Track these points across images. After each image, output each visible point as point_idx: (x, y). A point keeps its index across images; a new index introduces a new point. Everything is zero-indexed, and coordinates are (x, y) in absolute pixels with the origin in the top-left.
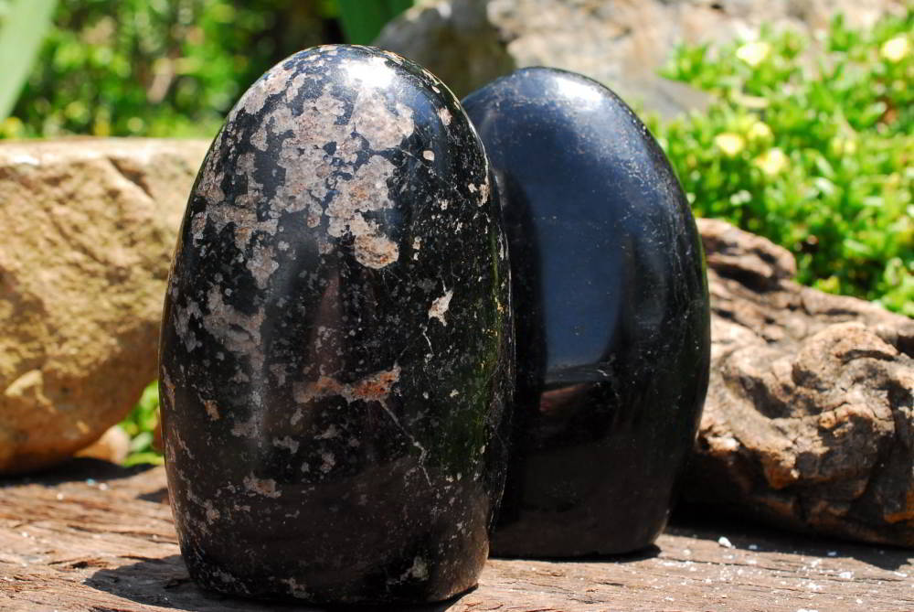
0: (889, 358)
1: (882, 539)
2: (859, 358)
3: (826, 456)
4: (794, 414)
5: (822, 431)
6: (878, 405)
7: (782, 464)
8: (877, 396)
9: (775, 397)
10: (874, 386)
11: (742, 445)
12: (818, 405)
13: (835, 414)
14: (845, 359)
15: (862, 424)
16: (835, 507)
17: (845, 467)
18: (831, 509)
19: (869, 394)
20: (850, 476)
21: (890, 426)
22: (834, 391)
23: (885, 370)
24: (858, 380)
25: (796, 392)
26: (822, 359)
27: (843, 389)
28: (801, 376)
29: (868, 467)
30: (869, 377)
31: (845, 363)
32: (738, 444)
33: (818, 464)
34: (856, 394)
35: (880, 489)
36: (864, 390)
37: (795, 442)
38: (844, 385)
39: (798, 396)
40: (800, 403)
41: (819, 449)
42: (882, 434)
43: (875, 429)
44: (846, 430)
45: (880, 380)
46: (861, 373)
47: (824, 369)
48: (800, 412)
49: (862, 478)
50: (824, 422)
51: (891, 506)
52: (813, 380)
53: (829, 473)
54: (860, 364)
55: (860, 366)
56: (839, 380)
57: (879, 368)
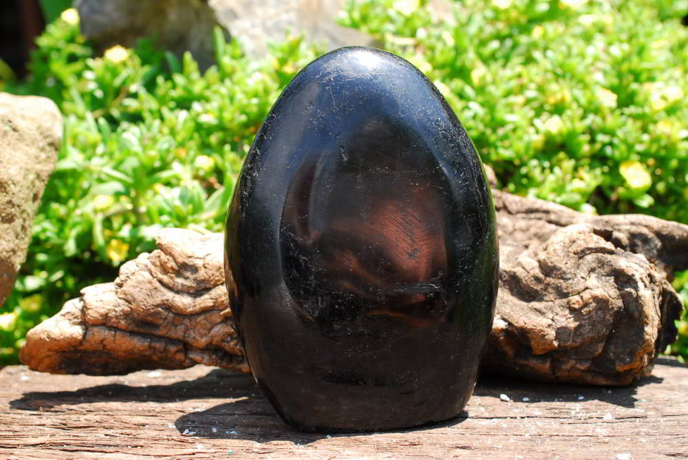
0: (611, 253)
1: (610, 382)
2: (590, 254)
3: (577, 329)
4: (546, 298)
5: (572, 310)
6: (610, 288)
7: (546, 337)
8: (608, 282)
9: (528, 286)
10: (603, 273)
11: (510, 324)
12: (565, 291)
13: (582, 298)
14: (581, 256)
15: (602, 303)
16: (581, 364)
17: (590, 335)
18: (578, 366)
19: (601, 280)
20: (593, 342)
21: (619, 303)
22: (576, 279)
23: (610, 261)
24: (592, 270)
25: (546, 282)
26: (564, 256)
27: (583, 278)
28: (548, 269)
29: (606, 334)
30: (599, 267)
31: (580, 258)
32: (507, 323)
33: (572, 334)
34: (593, 281)
35: (612, 348)
36: (597, 277)
37: (553, 320)
38: (583, 275)
39: (548, 284)
40: (550, 290)
41: (572, 324)
42: (615, 309)
43: (610, 307)
44: (591, 309)
45: (607, 269)
46: (594, 265)
47: (566, 263)
48: (552, 297)
49: (601, 341)
50: (574, 304)
51: (623, 360)
52: (558, 273)
53: (579, 340)
54: (592, 258)
55: (592, 260)
56: (578, 271)
57: (606, 260)
